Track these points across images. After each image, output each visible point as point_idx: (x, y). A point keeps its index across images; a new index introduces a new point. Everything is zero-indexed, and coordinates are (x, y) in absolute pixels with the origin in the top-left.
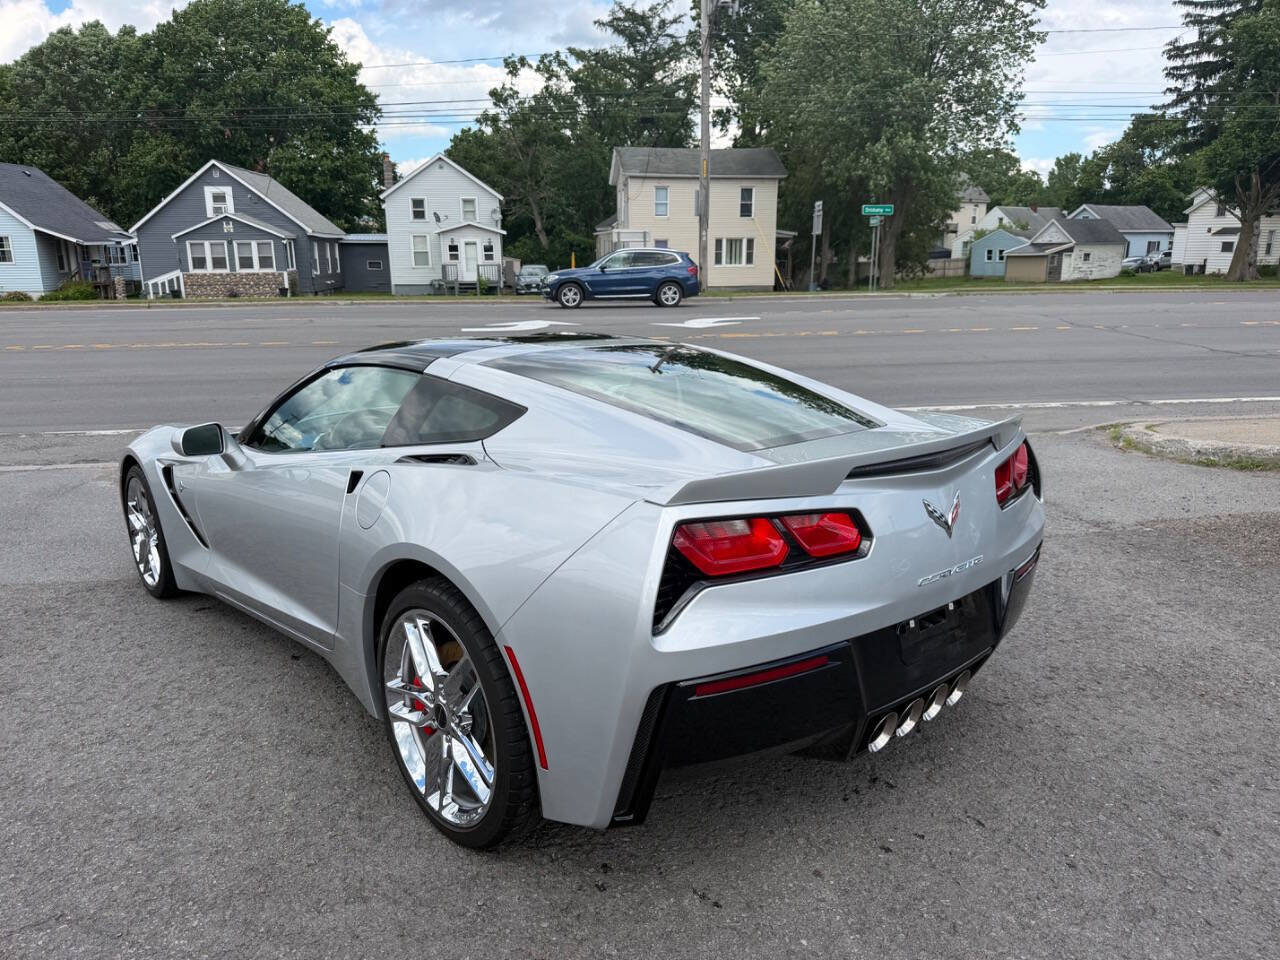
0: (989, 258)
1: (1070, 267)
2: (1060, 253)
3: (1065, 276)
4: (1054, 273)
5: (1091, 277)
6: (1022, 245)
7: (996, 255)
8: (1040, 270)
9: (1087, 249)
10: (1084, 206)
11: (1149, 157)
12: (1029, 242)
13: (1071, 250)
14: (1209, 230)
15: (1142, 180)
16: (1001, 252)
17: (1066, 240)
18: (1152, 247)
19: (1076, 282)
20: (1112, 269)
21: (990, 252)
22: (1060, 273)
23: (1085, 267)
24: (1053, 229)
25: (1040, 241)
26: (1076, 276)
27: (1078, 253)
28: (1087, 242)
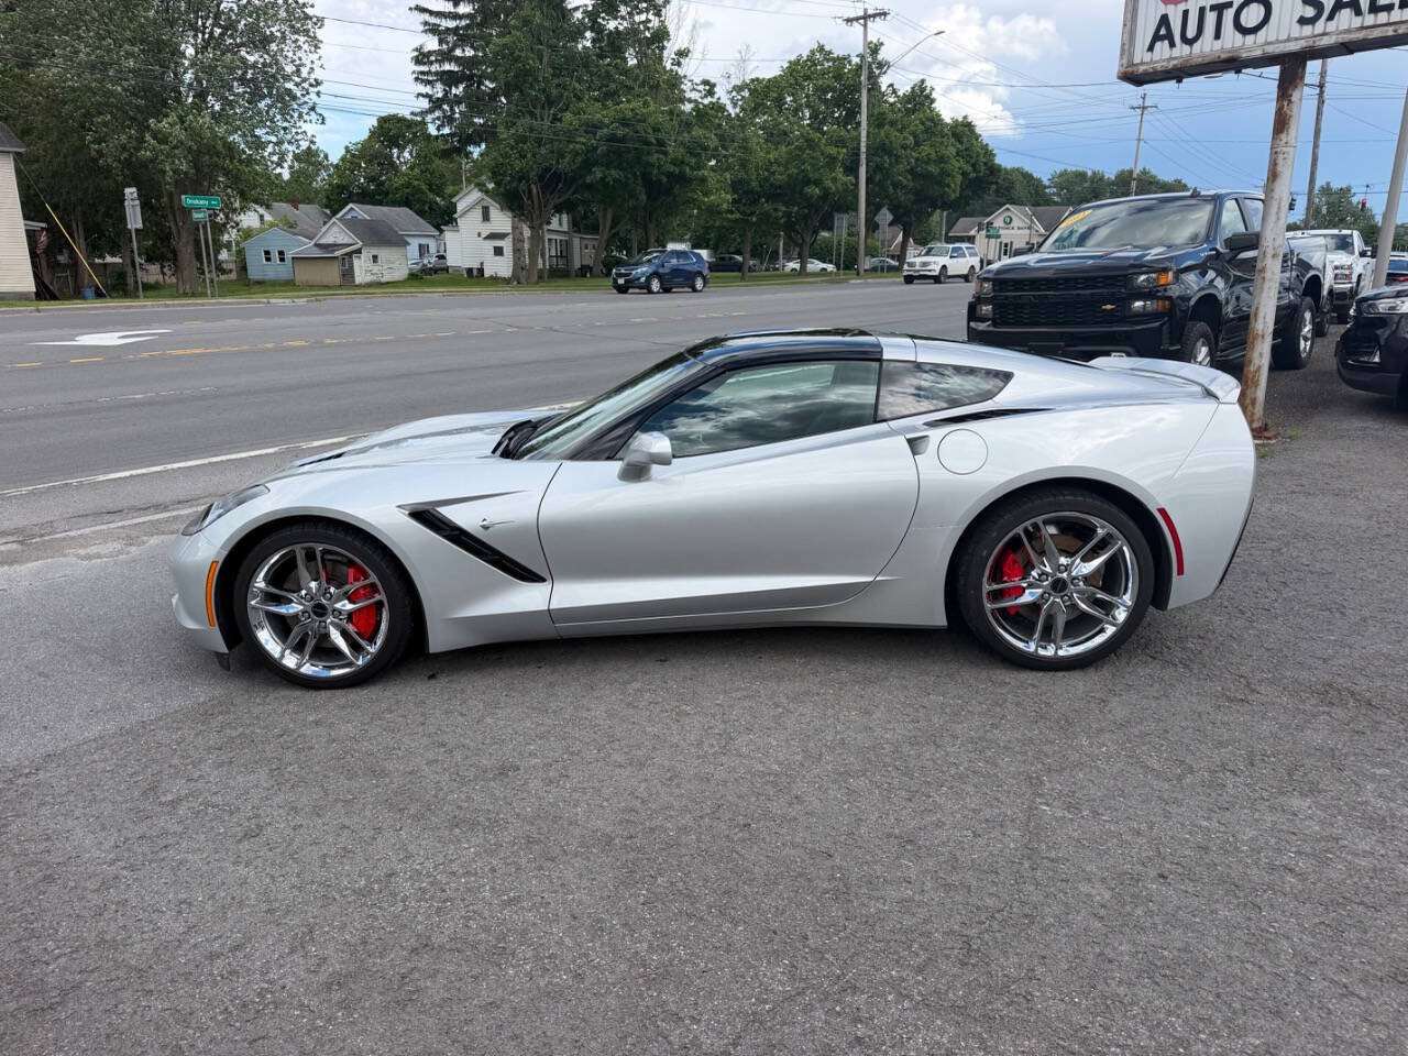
0: (268, 259)
1: (362, 270)
2: (350, 254)
3: (358, 280)
4: (348, 274)
5: (384, 280)
6: (305, 247)
7: (275, 256)
8: (332, 274)
9: (374, 251)
10: (351, 205)
11: (398, 158)
12: (313, 243)
13: (359, 251)
14: (479, 235)
15: (398, 182)
16: (281, 253)
17: (351, 241)
18: (423, 250)
19: (370, 285)
20: (400, 273)
21: (267, 253)
22: (353, 277)
23: (376, 269)
24: (335, 229)
25: (323, 241)
26: (369, 278)
27: (366, 254)
28: (372, 244)
